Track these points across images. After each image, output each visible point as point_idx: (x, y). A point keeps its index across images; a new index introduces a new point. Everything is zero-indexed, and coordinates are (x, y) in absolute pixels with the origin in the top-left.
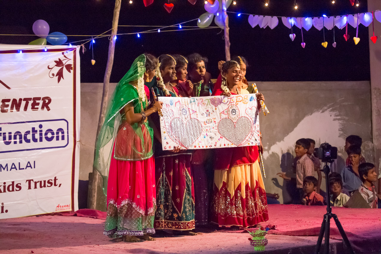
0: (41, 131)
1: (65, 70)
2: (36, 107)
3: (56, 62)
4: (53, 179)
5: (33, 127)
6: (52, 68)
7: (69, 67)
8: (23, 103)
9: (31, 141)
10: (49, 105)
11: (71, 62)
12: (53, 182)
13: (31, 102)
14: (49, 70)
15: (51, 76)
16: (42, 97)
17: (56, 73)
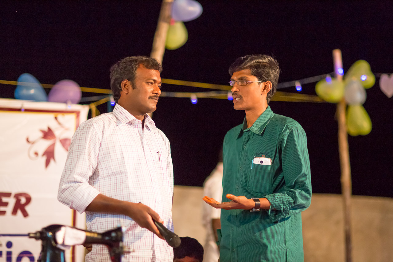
0: (9, 254)
2: (2, 209)
3: (42, 132)
6: (34, 142)
7: (66, 143)
10: (27, 208)
11: (70, 135)
14: (29, 145)
15: (33, 155)
16: (14, 192)
17: (41, 152)
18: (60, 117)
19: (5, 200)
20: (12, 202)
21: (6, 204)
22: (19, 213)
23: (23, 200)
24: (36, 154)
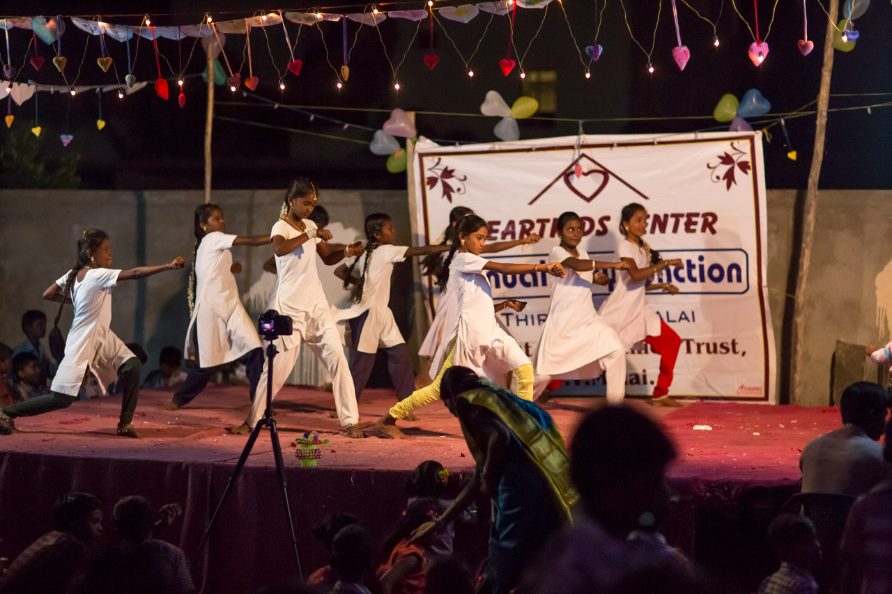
0: (701, 267)
1: (737, 171)
2: (692, 227)
3: (720, 157)
4: (730, 342)
5: (689, 258)
6: (715, 168)
7: (744, 166)
8: (671, 221)
9: (687, 280)
10: (715, 226)
11: (748, 158)
12: (730, 347)
13: (683, 220)
14: (711, 170)
15: (715, 179)
16: (702, 211)
17: (722, 175)
18: (736, 143)
19: (694, 219)
20: (700, 220)
21: (696, 223)
22: (708, 230)
23: (710, 219)
24: (718, 178)
